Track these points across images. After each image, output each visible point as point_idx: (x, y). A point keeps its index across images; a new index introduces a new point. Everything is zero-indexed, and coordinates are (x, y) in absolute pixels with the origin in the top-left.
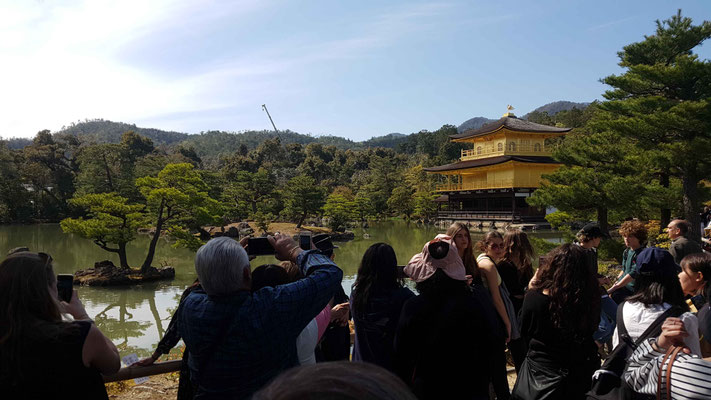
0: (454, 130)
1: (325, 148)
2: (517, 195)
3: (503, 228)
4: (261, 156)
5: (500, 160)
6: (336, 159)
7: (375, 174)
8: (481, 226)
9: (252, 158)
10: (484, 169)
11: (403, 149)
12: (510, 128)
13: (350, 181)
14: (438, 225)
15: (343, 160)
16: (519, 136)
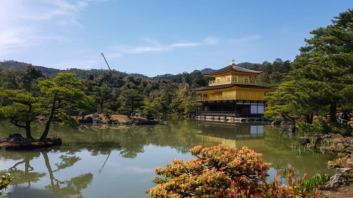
0: (200, 73)
1: (135, 79)
2: (237, 103)
3: (231, 120)
4: (101, 81)
5: (229, 86)
6: (141, 84)
7: (162, 92)
8: (219, 119)
9: (96, 82)
10: (221, 90)
11: (175, 81)
12: (234, 70)
13: (149, 96)
14: (197, 118)
15: (145, 85)
16: (238, 74)
